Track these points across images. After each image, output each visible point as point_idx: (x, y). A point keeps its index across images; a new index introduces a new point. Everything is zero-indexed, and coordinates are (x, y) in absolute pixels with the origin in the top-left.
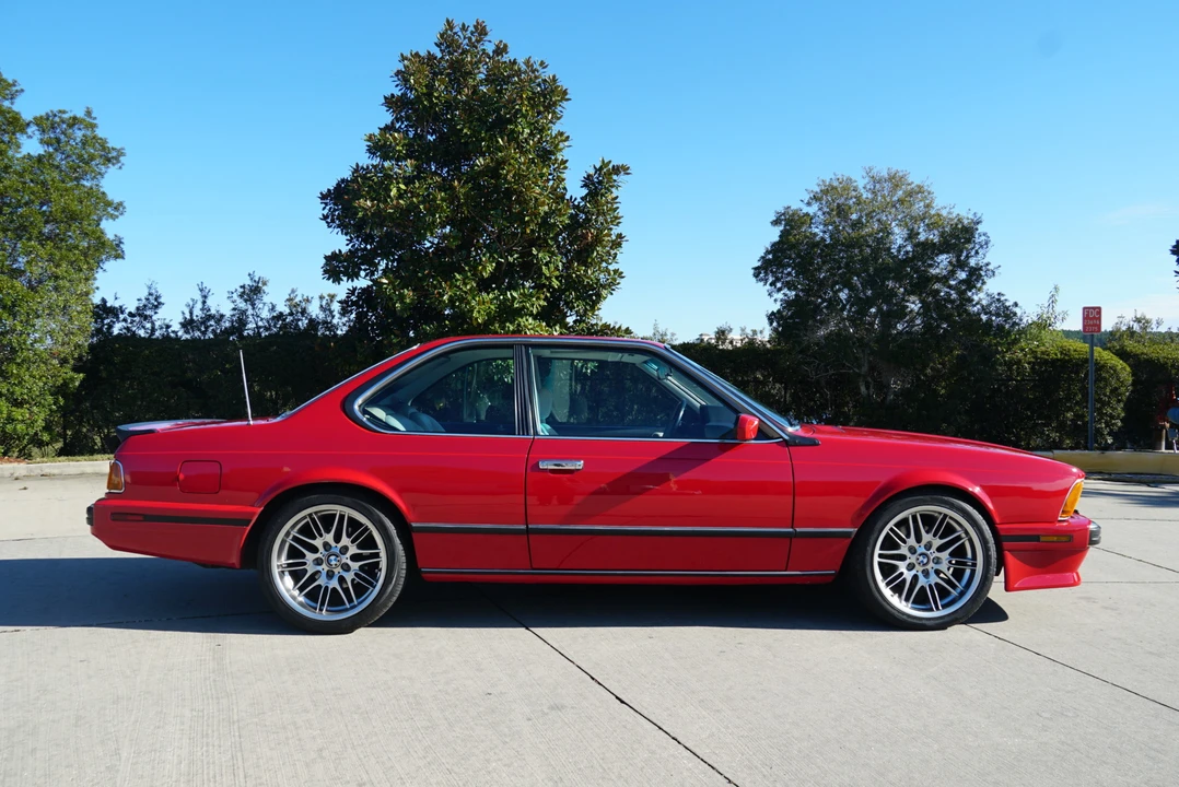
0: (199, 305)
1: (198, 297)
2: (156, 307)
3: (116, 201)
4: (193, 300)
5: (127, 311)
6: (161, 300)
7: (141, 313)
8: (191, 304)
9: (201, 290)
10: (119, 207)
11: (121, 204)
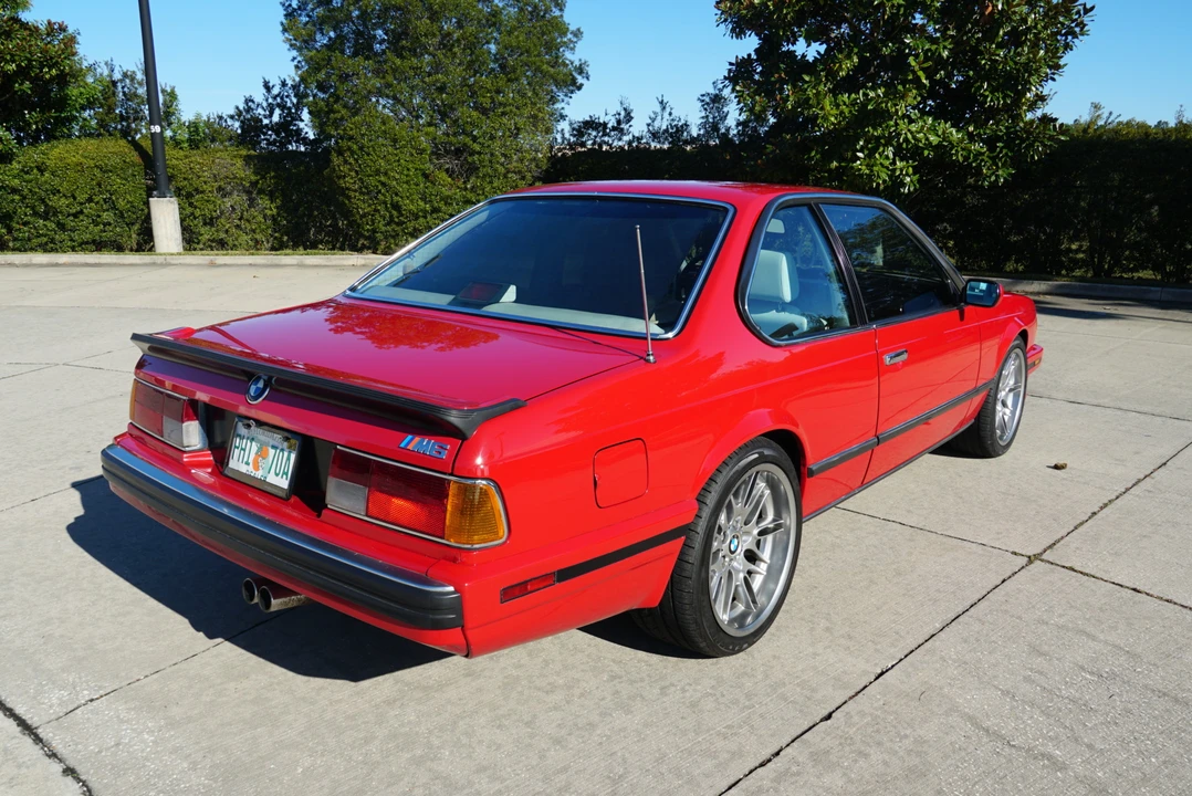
0: (660, 118)
1: (658, 108)
2: (629, 121)
3: (572, 28)
4: (655, 113)
5: (610, 126)
6: (632, 115)
7: (618, 129)
8: (653, 116)
9: (662, 103)
10: (578, 34)
11: (579, 30)
